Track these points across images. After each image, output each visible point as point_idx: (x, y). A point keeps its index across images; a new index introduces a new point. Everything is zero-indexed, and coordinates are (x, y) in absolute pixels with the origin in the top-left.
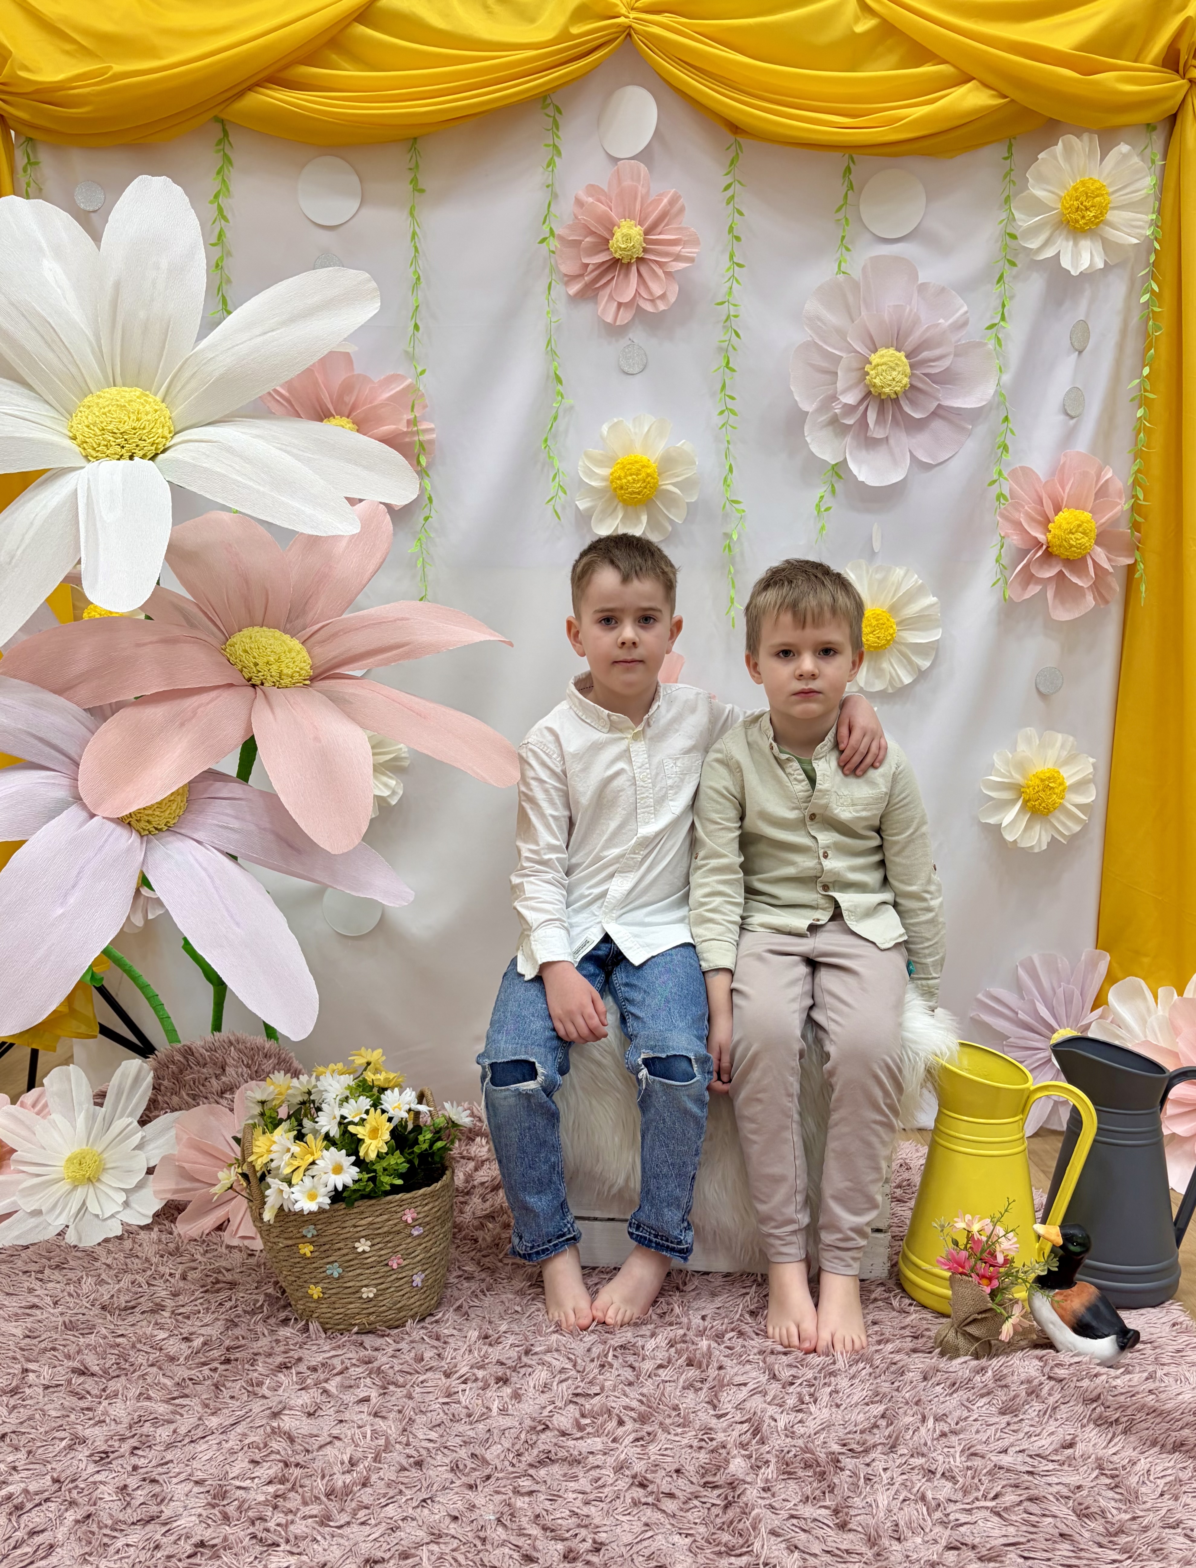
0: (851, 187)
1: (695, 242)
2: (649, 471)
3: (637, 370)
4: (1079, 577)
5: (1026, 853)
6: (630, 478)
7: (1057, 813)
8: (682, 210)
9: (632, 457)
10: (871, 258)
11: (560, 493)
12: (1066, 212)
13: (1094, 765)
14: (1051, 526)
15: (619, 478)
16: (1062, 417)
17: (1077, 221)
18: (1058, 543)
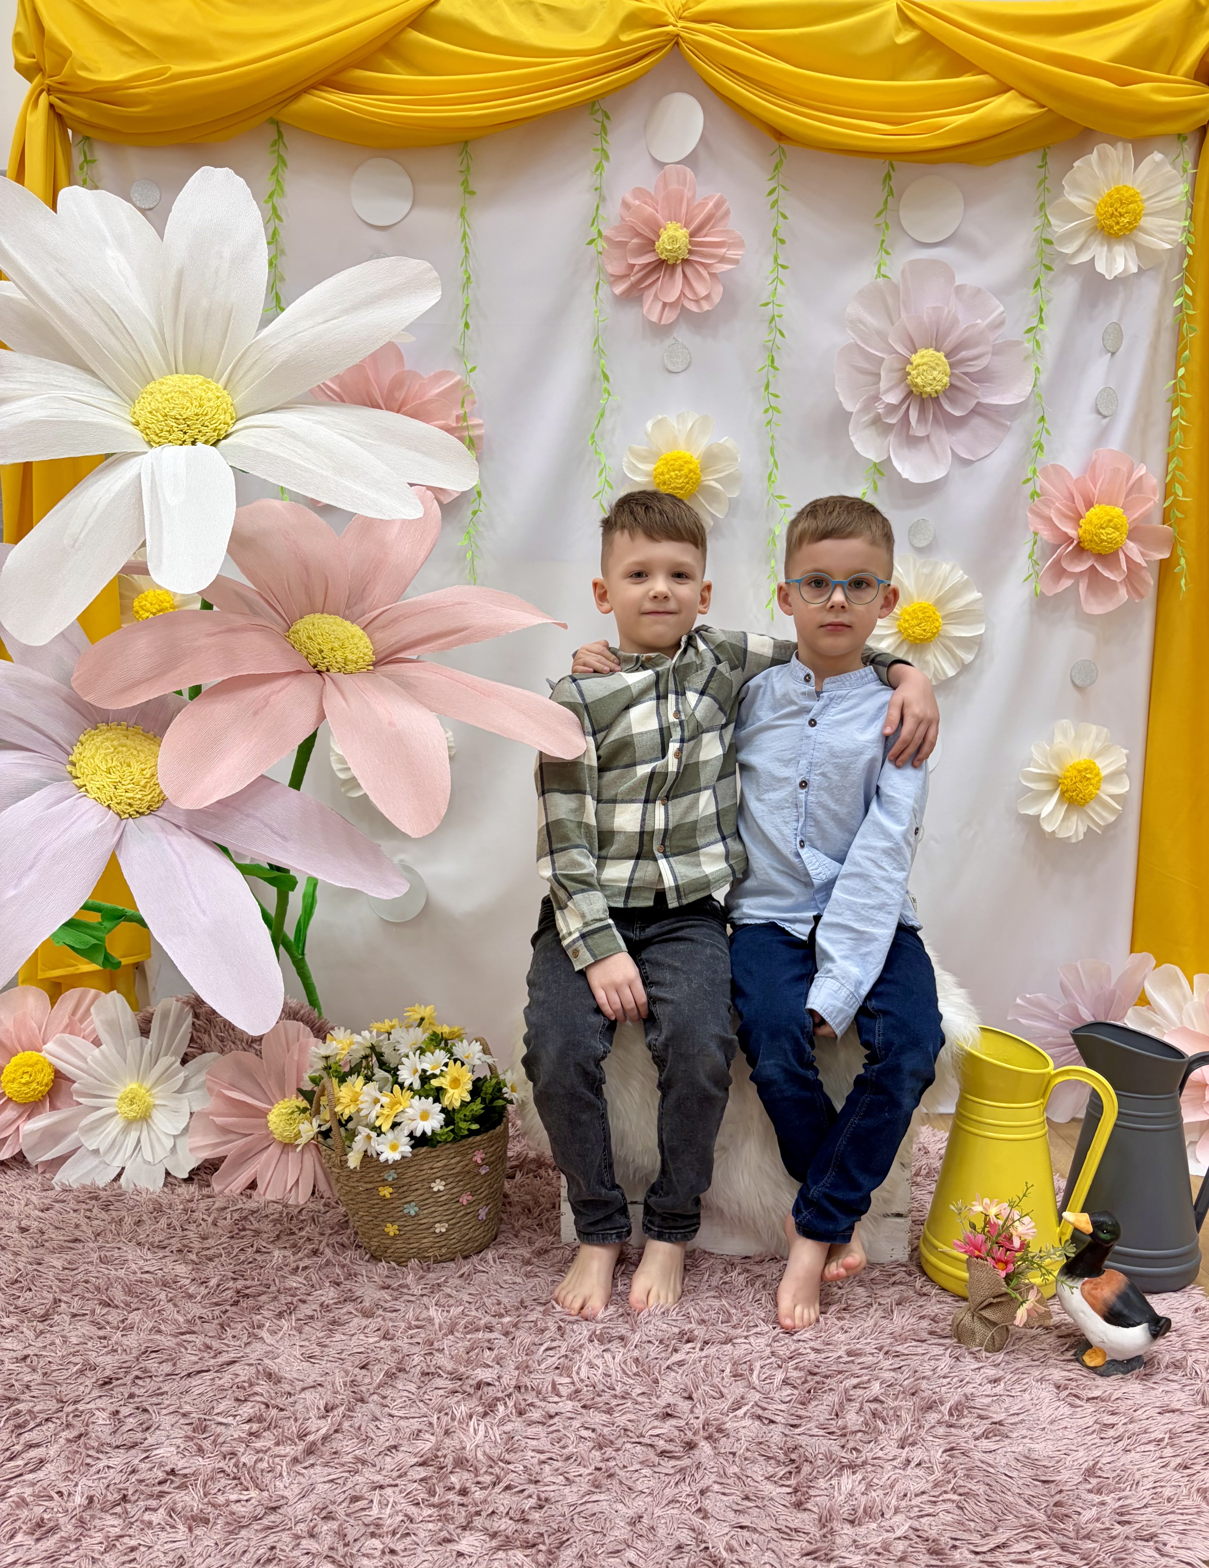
0: (891, 192)
1: (739, 244)
2: (691, 467)
3: (681, 367)
4: (1111, 571)
5: (1065, 842)
6: (672, 474)
7: (1092, 803)
8: (727, 213)
9: (675, 453)
10: (910, 262)
11: (607, 489)
12: (1101, 218)
13: (1127, 756)
14: (1082, 521)
15: (662, 474)
16: (1094, 416)
17: (1112, 227)
18: (1089, 538)
